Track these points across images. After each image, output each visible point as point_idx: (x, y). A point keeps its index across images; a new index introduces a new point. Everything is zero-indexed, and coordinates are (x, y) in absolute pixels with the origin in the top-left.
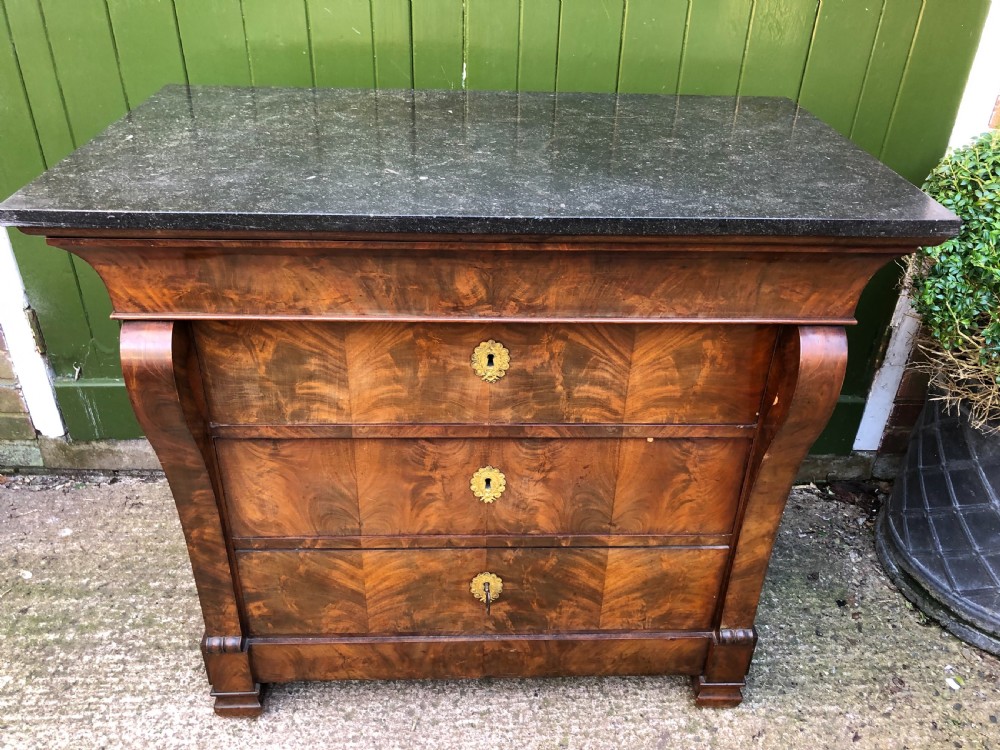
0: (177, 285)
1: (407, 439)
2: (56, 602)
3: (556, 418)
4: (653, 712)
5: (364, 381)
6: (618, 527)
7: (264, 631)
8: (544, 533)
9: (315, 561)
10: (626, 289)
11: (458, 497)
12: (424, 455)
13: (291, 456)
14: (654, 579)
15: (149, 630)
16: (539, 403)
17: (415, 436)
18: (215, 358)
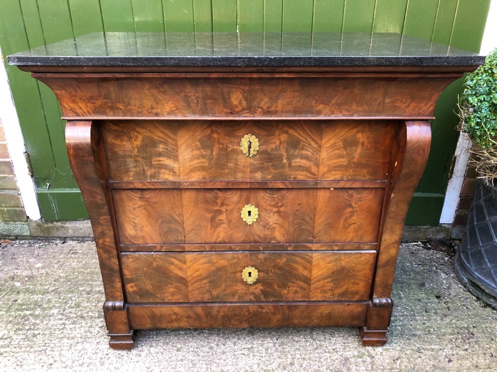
0: (94, 101)
1: (208, 189)
2: (32, 297)
3: (284, 179)
4: (339, 348)
5: (186, 157)
6: (317, 239)
7: (135, 301)
8: (279, 243)
9: (161, 260)
10: (317, 101)
11: (234, 222)
12: (216, 198)
13: (150, 199)
14: (338, 271)
15: (78, 309)
16: (273, 169)
17: (212, 187)
18: (113, 145)
